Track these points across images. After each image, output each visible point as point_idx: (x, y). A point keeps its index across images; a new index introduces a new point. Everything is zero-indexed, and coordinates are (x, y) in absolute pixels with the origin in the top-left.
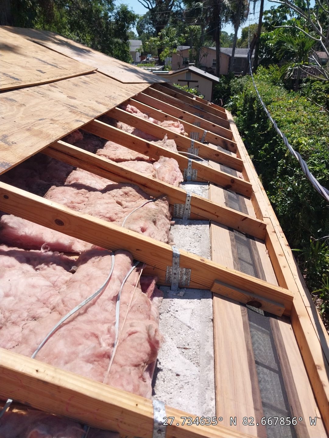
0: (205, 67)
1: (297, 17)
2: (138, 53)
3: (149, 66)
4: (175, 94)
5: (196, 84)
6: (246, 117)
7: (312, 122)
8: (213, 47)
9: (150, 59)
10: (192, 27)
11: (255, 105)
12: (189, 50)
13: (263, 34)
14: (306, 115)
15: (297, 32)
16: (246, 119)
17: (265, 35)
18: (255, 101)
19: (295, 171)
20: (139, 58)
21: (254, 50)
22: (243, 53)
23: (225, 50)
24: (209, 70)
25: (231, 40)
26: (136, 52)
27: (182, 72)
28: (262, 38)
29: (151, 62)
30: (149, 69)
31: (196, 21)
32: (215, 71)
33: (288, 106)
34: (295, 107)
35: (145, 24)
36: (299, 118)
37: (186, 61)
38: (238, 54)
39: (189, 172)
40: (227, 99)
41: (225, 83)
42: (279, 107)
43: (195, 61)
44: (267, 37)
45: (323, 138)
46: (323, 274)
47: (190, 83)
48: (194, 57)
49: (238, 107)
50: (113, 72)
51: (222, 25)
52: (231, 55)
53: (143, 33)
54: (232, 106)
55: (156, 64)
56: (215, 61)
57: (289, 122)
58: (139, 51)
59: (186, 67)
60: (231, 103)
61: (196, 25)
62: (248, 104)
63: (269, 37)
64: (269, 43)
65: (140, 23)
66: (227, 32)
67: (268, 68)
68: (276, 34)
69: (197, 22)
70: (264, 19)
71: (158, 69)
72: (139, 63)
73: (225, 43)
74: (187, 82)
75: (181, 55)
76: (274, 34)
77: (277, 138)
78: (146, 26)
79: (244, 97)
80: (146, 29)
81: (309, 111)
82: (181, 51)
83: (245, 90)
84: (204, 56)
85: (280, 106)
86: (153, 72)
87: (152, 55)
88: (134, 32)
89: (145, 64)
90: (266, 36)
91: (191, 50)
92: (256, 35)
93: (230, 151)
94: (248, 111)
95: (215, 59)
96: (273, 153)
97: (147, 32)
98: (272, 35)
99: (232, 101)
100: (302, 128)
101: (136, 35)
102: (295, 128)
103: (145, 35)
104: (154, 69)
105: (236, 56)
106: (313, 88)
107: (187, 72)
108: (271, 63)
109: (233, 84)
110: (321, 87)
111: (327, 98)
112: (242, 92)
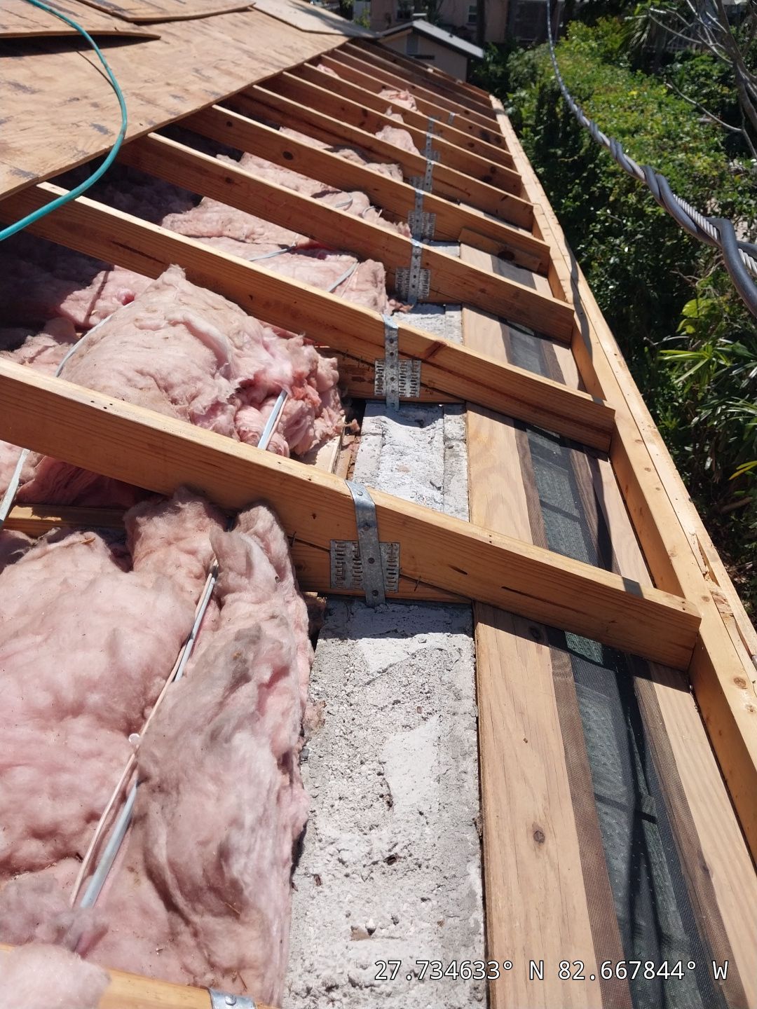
0: (450, 25)
6: (540, 139)
11: (559, 107)
14: (660, 119)
16: (541, 141)
18: (560, 98)
24: (462, 34)
27: (397, 35)
33: (627, 102)
36: (644, 125)
37: (405, 8)
41: (496, 61)
43: (427, 8)
49: (525, 118)
56: (475, 11)
59: (405, 23)
62: (546, 107)
67: (594, 25)
79: (537, 92)
83: (541, 77)
94: (545, 123)
95: (475, 4)
106: (692, 72)
107: (408, 35)
108: (604, 14)
109: (516, 63)
110: (711, 70)
111: (723, 96)
112: (535, 83)
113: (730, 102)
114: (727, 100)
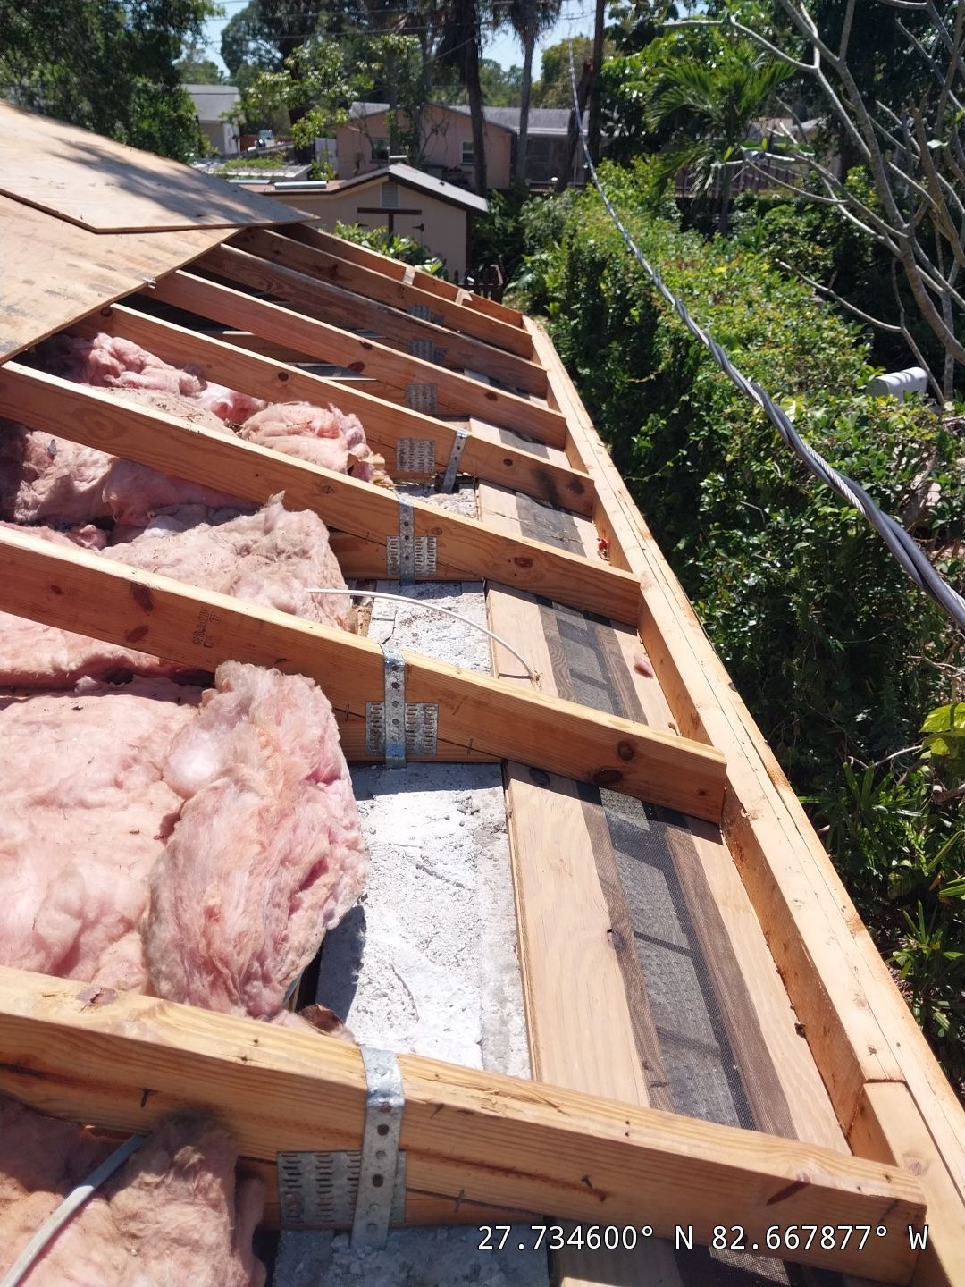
0: (440, 167)
1: (706, 11)
2: (227, 126)
3: (267, 167)
4: (331, 265)
5: (416, 220)
6: (578, 323)
7: (801, 341)
8: (461, 105)
9: (268, 146)
10: (393, 39)
11: (604, 282)
12: (388, 114)
13: (609, 61)
14: (777, 315)
15: (710, 54)
16: (580, 327)
17: (618, 65)
18: (606, 271)
19: (768, 517)
20: (233, 142)
21: (587, 113)
22: (550, 124)
23: (498, 113)
24: (455, 177)
25: (512, 87)
26: (222, 122)
27: (369, 184)
28: (607, 73)
29: (272, 155)
30: (265, 174)
31: (403, 21)
32: (472, 180)
33: (715, 286)
34: (737, 289)
35: (247, 37)
36: (759, 328)
37: (379, 147)
38: (536, 126)
39: (396, 721)
40: (515, 266)
41: (503, 214)
42: (686, 291)
43: (407, 148)
44: (623, 72)
45: (856, 400)
46: (890, 873)
47: (396, 217)
48: (403, 137)
49: (551, 289)
50: (61, 187)
51: (485, 36)
52: (517, 129)
53: (242, 66)
54: (530, 286)
55: (286, 159)
56: (470, 149)
57: (730, 343)
58: (230, 121)
59: (380, 168)
60: (528, 278)
61: (403, 33)
62: (584, 280)
63: (627, 72)
64: (630, 88)
65: (231, 34)
66: (498, 62)
67: (629, 167)
68: (649, 63)
69: (406, 24)
70: (611, 16)
71: (292, 175)
72: (234, 156)
73: (494, 95)
74: (386, 217)
75: (361, 129)
76: (644, 62)
77: (693, 397)
78: (252, 45)
79: (566, 255)
80: (253, 53)
81: (783, 303)
82: (364, 118)
83: (571, 237)
84: (435, 131)
85: (691, 289)
86: (277, 184)
87: (274, 133)
88: (217, 64)
89: (252, 162)
90: (619, 70)
91: (393, 112)
92: (589, 67)
93: (569, 511)
94: (584, 301)
95: (470, 140)
96: (685, 453)
97: (254, 63)
98: (638, 63)
99: (530, 271)
100: (773, 363)
101: (222, 73)
102: (752, 364)
103: (251, 71)
104: (281, 174)
105: (531, 130)
106: (771, 227)
107: (383, 184)
108: (639, 152)
109: (532, 216)
110: (796, 224)
111: (815, 258)
112: (559, 242)
113: (826, 265)
114: (822, 263)
